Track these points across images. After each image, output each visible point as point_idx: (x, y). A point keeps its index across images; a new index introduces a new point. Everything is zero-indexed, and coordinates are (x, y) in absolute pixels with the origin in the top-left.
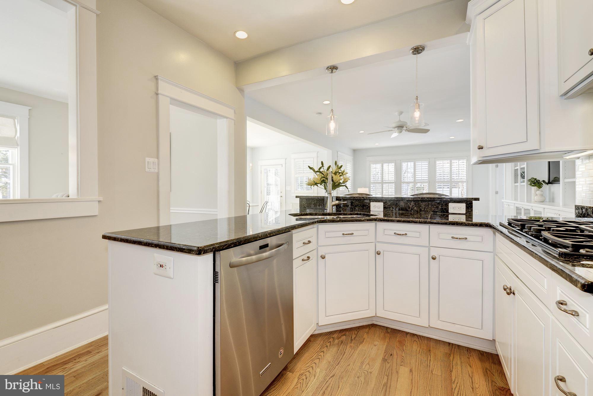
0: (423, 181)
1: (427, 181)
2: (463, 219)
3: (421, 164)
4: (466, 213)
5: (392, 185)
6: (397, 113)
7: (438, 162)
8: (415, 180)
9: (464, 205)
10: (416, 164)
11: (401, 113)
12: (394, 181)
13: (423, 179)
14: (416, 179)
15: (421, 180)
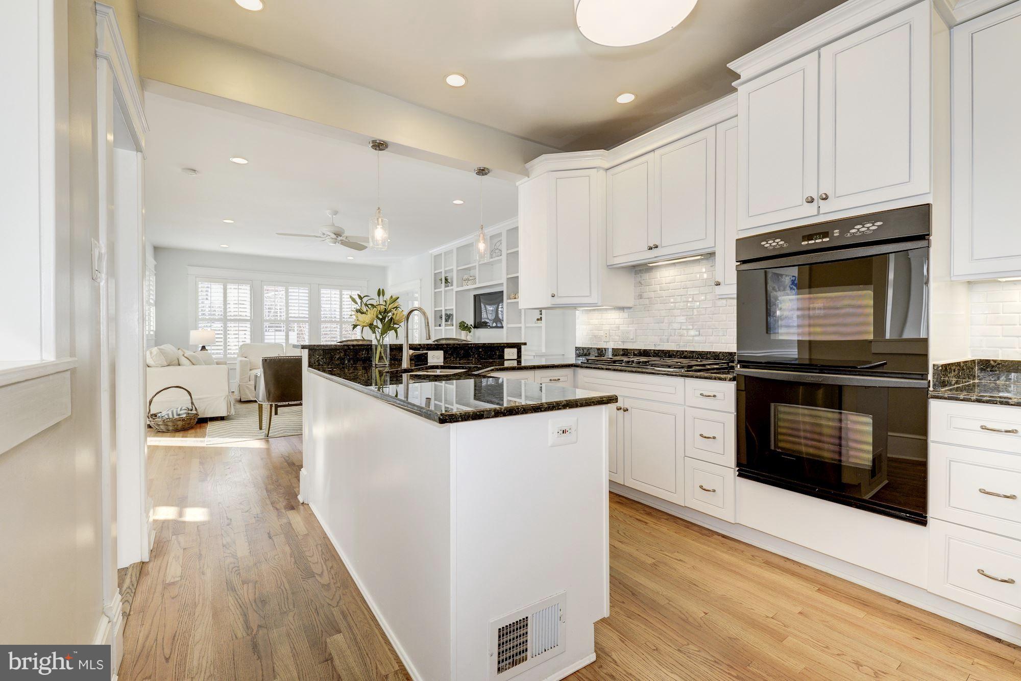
0: (301, 319)
1: (307, 319)
2: (515, 364)
3: (297, 291)
4: (517, 358)
5: (246, 325)
6: (329, 211)
7: (323, 291)
8: (287, 317)
9: (515, 350)
10: (290, 291)
11: (336, 213)
12: (249, 318)
13: (301, 315)
14: (290, 315)
15: (297, 317)
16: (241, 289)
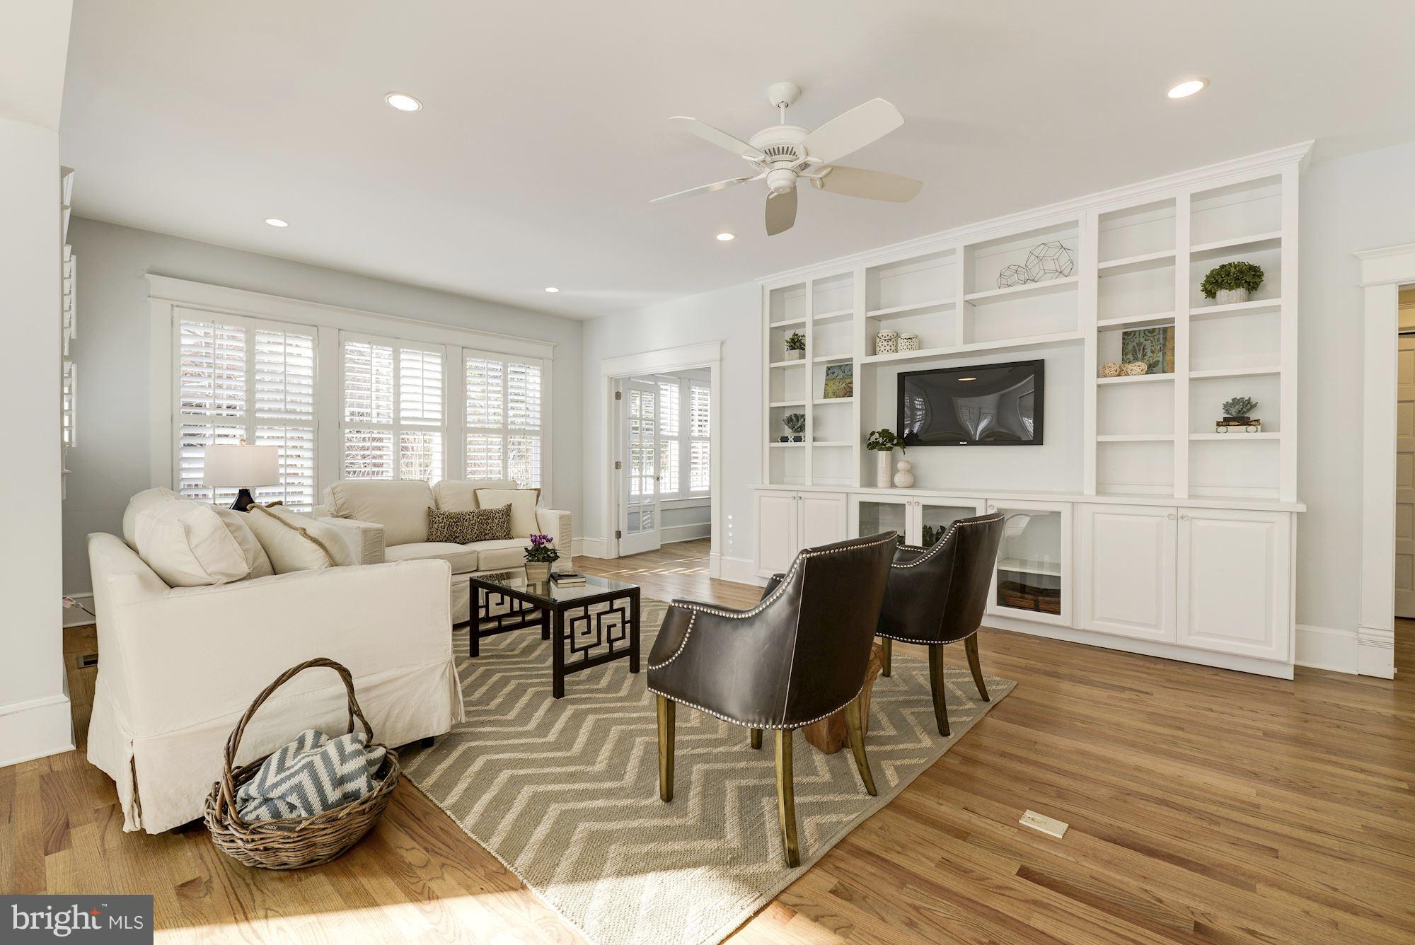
8: (397, 419)
10: (402, 357)
12: (310, 418)
13: (426, 414)
16: (291, 345)
